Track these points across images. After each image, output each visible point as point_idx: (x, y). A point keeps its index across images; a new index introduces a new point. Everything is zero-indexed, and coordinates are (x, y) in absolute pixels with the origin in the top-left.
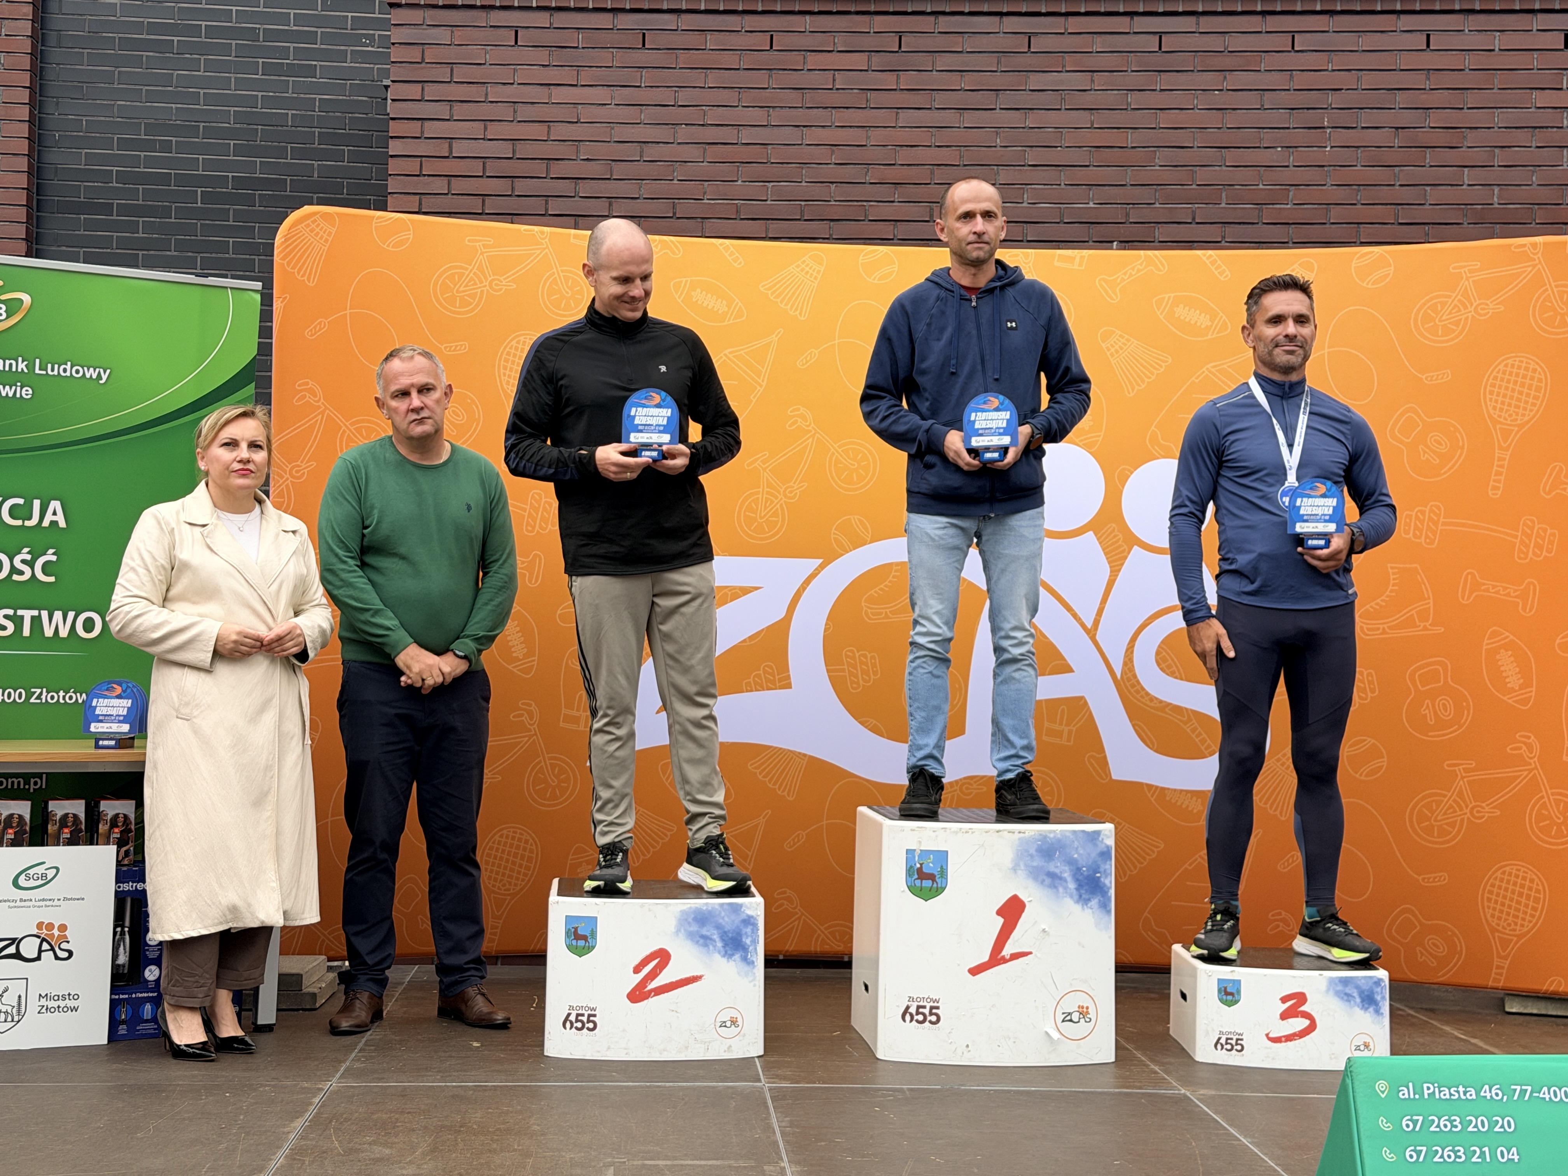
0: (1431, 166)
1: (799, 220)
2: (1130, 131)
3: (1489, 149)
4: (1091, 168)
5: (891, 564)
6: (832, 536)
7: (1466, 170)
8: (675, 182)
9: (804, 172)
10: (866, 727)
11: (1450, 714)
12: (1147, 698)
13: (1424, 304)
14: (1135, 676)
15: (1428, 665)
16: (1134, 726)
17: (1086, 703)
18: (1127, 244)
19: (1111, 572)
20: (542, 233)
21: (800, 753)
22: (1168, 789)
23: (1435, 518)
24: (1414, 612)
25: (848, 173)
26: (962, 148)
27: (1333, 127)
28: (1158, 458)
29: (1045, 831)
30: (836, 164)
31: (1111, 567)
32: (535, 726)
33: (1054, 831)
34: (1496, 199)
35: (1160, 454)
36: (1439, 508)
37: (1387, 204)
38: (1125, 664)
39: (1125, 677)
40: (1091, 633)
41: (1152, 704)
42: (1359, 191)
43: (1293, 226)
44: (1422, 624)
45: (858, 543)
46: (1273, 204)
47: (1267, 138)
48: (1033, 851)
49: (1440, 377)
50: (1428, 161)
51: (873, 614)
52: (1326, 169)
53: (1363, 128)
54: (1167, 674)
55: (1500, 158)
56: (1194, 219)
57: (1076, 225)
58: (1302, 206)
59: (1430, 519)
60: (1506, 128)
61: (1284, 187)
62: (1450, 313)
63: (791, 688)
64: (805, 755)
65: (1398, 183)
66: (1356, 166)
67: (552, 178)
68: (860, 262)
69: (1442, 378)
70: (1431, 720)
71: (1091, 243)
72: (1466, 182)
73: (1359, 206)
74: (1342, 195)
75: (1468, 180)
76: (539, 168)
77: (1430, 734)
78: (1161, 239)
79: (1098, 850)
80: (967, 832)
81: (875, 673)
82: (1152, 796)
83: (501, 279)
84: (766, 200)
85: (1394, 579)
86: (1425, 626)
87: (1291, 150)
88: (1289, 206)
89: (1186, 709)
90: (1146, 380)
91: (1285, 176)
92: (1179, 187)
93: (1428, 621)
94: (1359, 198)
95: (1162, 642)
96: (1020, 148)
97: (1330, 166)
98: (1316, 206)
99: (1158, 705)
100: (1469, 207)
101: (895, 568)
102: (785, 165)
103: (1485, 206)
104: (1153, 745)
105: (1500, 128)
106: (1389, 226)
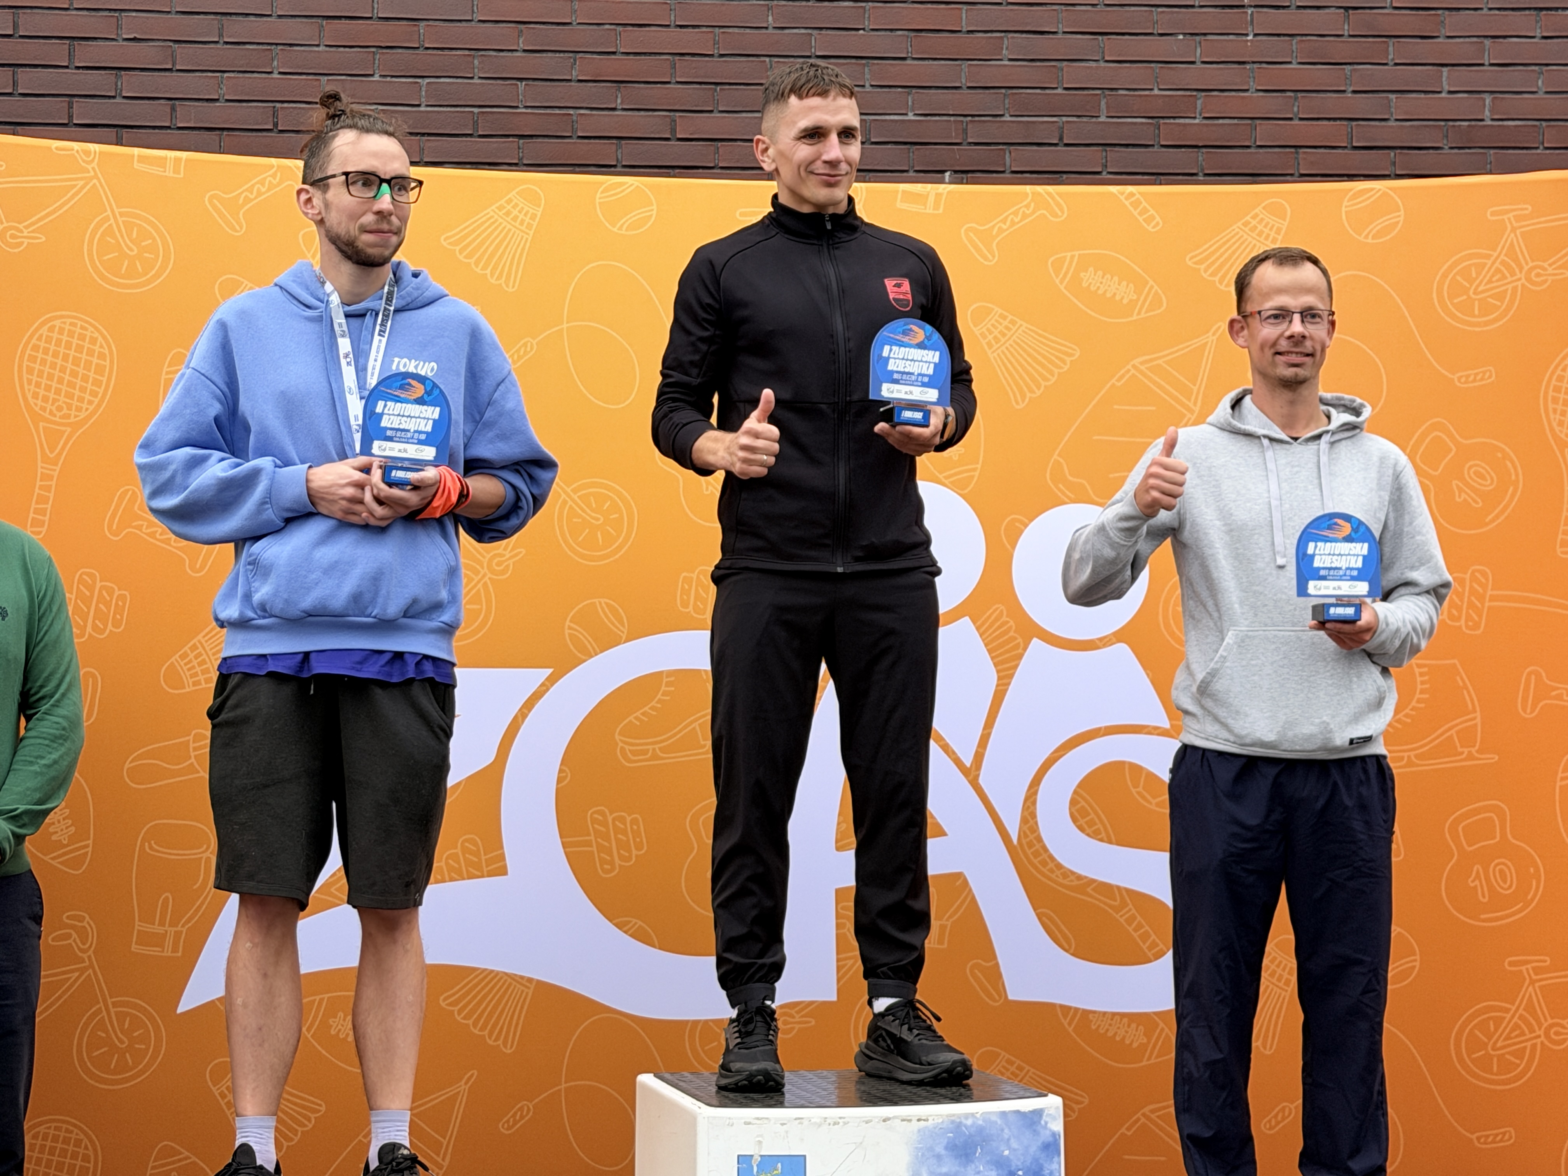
0: (1396, 64)
1: (470, 135)
2: (965, 7)
3: (1475, 40)
4: (909, 62)
5: (662, 672)
6: (567, 631)
7: (1445, 69)
8: (275, 75)
9: (476, 62)
10: (625, 932)
11: (1510, 887)
12: (1058, 873)
13: (1450, 268)
14: (1039, 839)
15: (1477, 811)
16: (1037, 915)
17: (966, 882)
18: (964, 176)
19: (999, 679)
20: (87, 153)
21: (522, 977)
22: (1094, 1012)
23: (1480, 590)
24: (1453, 732)
25: (545, 65)
26: (717, 30)
27: (1256, 6)
28: (1065, 503)
29: (959, 1116)
30: (525, 51)
31: (998, 672)
32: (91, 952)
33: (973, 1115)
34: (1487, 113)
35: (1068, 497)
36: (1484, 574)
37: (1335, 119)
38: (1024, 820)
39: (1024, 841)
40: (971, 774)
41: (1065, 882)
42: (1296, 98)
43: (1204, 150)
44: (1466, 750)
45: (609, 642)
46: (1174, 118)
47: (1163, 20)
48: (940, 1149)
49: (1479, 377)
50: (1391, 57)
51: (633, 753)
52: (1248, 67)
53: (1299, 7)
54: (1088, 835)
55: (1491, 52)
56: (1061, 139)
57: (889, 146)
58: (1216, 122)
59: (1473, 591)
60: (1499, 9)
61: (1189, 93)
62: (1490, 281)
63: (505, 873)
64: (530, 980)
65: (1351, 89)
66: (1290, 63)
67: (78, 68)
68: (598, 201)
69: (1482, 379)
70: (1484, 897)
71: (911, 174)
72: (1446, 88)
73: (1296, 122)
74: (1272, 105)
75: (1449, 84)
76: (57, 53)
77: (1483, 916)
78: (1014, 169)
79: (1039, 1143)
80: (835, 1124)
81: (639, 847)
82: (1070, 1024)
83: (21, 226)
84: (419, 106)
85: (1422, 683)
86: (1470, 752)
87: (1198, 38)
88: (1197, 121)
89: (1118, 888)
90: (1043, 383)
91: (1191, 77)
92: (1038, 91)
93: (1474, 746)
94: (1296, 109)
95: (1079, 786)
96: (803, 31)
97: (1254, 62)
98: (1236, 121)
99: (1076, 883)
100: (1451, 123)
101: (665, 680)
102: (446, 52)
103: (1473, 123)
104: (1070, 946)
105: (1490, 9)
106: (1340, 151)
